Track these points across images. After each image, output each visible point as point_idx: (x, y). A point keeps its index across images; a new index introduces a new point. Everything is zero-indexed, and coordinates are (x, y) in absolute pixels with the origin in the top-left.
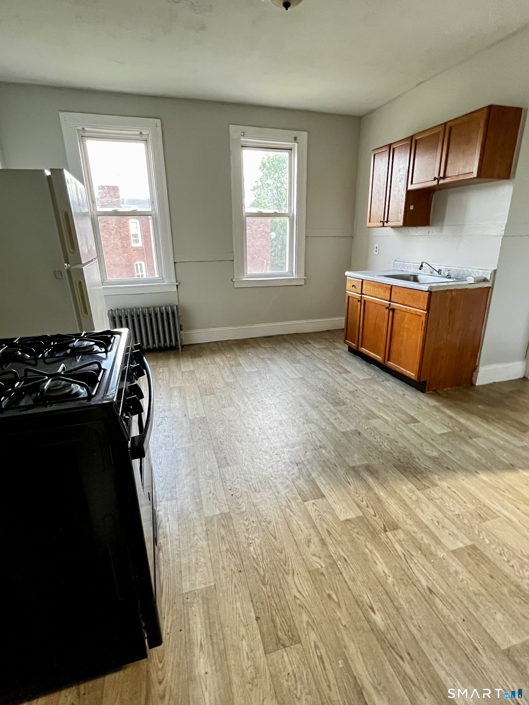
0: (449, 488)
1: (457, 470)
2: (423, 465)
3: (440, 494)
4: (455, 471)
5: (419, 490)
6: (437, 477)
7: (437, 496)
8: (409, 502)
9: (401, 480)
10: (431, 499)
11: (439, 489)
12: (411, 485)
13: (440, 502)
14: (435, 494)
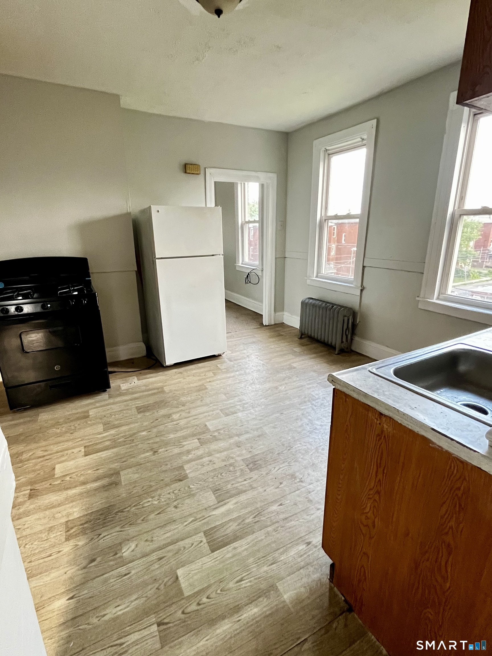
0: (59, 552)
1: (85, 570)
2: (106, 534)
3: (53, 540)
4: (85, 568)
5: (67, 522)
6: (81, 543)
7: (52, 537)
8: (54, 510)
9: (87, 509)
10: (51, 529)
11: (60, 540)
12: (76, 515)
13: (42, 538)
14: (54, 535)
